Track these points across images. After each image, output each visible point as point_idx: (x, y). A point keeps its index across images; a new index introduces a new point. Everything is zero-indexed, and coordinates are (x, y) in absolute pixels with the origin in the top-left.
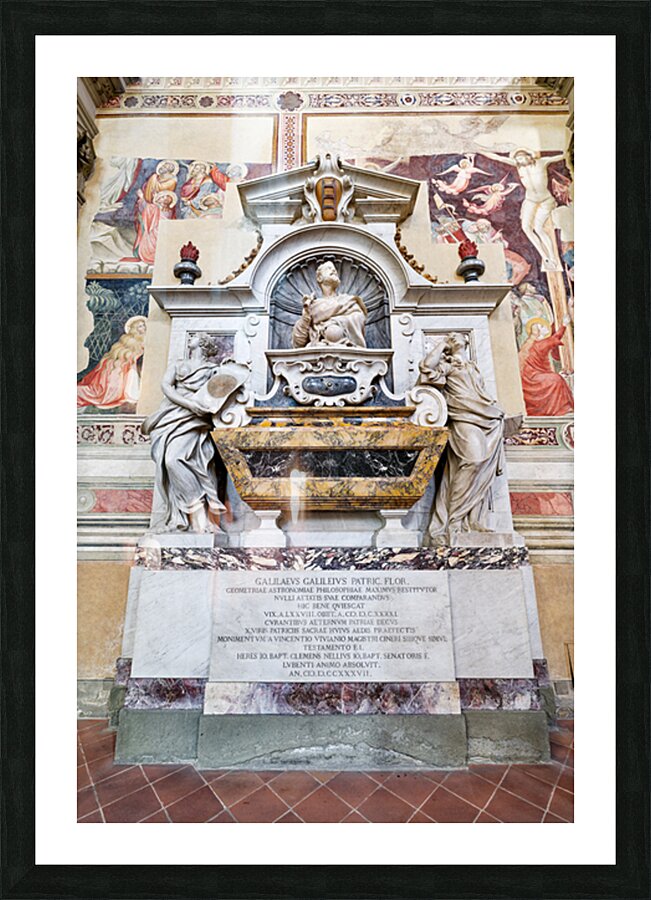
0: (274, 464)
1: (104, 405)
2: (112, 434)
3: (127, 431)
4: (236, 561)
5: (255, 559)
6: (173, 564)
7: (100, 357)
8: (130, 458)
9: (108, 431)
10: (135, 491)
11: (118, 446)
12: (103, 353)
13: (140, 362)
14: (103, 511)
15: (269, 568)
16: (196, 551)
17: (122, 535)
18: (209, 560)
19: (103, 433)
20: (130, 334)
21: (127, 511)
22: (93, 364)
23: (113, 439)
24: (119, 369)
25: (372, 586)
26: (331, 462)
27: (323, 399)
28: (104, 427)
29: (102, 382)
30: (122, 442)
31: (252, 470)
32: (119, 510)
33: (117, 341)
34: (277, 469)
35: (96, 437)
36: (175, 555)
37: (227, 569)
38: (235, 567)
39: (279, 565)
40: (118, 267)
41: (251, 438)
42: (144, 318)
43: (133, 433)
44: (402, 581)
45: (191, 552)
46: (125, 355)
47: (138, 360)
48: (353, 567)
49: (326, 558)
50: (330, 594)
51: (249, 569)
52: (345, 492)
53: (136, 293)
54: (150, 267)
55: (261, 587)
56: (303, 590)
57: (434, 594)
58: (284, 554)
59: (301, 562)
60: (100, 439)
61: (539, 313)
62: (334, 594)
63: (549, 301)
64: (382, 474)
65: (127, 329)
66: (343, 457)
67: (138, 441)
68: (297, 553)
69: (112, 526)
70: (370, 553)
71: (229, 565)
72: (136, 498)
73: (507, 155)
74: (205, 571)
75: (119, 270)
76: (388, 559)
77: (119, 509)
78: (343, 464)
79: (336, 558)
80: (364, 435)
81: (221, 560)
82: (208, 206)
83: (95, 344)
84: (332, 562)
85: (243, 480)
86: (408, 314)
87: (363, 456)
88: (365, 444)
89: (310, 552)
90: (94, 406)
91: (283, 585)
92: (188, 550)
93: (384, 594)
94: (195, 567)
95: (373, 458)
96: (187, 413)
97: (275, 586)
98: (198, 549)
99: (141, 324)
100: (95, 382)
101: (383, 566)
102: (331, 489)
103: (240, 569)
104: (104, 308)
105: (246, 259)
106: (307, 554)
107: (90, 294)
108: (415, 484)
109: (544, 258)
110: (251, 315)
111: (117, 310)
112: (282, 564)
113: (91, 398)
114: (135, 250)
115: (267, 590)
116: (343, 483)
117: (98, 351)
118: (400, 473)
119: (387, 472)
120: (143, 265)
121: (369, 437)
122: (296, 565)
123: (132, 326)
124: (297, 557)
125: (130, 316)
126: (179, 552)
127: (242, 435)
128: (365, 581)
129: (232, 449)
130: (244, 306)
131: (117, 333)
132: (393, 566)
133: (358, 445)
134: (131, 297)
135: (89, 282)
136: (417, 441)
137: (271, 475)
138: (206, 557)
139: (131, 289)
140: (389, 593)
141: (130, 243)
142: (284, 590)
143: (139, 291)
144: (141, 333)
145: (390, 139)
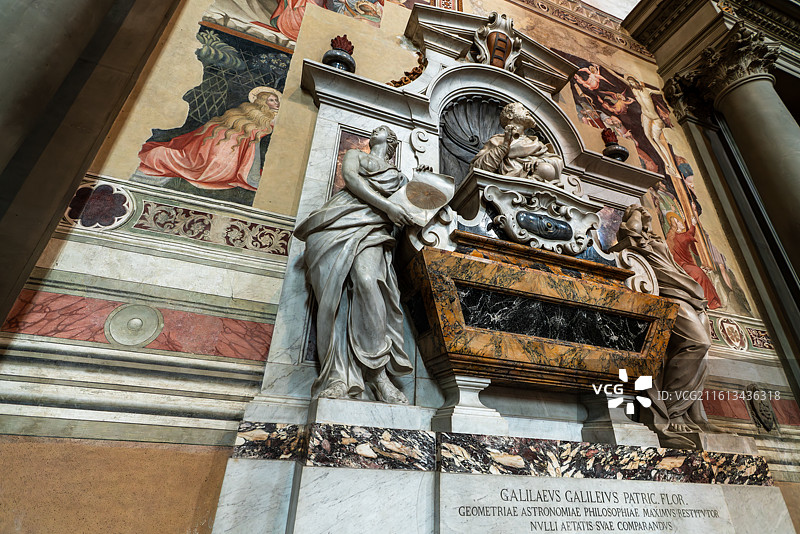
0: (495, 311)
1: (200, 182)
2: (208, 227)
3: (233, 227)
4: (467, 456)
5: (494, 453)
6: (357, 457)
7: (206, 120)
8: (233, 267)
9: (202, 220)
10: (236, 321)
11: (215, 246)
12: (212, 115)
13: (265, 142)
14: (173, 348)
15: (515, 471)
16: (396, 434)
17: (202, 395)
18: (417, 452)
19: (192, 222)
20: (255, 105)
21: (218, 353)
22: (193, 125)
23: (209, 235)
24: (233, 142)
25: (650, 507)
26: (560, 320)
27: (541, 242)
28: (196, 213)
29: (205, 151)
30: (223, 242)
31: (466, 314)
32: (202, 351)
33: (235, 107)
34: (496, 318)
35: (180, 226)
36: (361, 440)
37: (455, 469)
38: (466, 468)
39: (528, 469)
40: (249, 28)
41: (474, 270)
42: (278, 93)
43: (243, 232)
44: (679, 499)
45: (387, 435)
46: (244, 127)
47: (262, 138)
48: (619, 475)
49: (586, 458)
50: (602, 519)
51: (488, 471)
52: (576, 363)
53: (270, 63)
54: (291, 43)
55: (509, 505)
56: (565, 511)
57: (717, 520)
58: (532, 448)
59: (556, 463)
60: (185, 230)
61: (673, 208)
62: (607, 520)
63: (678, 201)
64: (613, 345)
65: (252, 97)
66: (573, 316)
67: (250, 245)
68: (550, 449)
69: (186, 377)
70: (634, 454)
71: (457, 463)
72: (237, 333)
73: (622, 76)
74: (412, 473)
75: (249, 31)
76: (655, 464)
77: (203, 348)
78: (572, 324)
79: (597, 460)
80: (600, 292)
81: (444, 453)
82: (366, 12)
83: (201, 101)
84: (594, 466)
85: (455, 326)
86: (576, 177)
87: (595, 318)
88: (600, 303)
89: (565, 447)
90: (184, 180)
91: (540, 504)
92: (382, 431)
93: (664, 519)
94: (394, 464)
95: (604, 322)
96: (378, 218)
97: (530, 504)
98: (398, 431)
99: (272, 97)
100: (192, 148)
101: (653, 473)
102: (562, 356)
103: (473, 469)
104: (220, 64)
105: (407, 74)
106: (562, 450)
107: (204, 42)
108: (648, 362)
109: (666, 164)
110: (418, 129)
111: (239, 72)
112: (532, 466)
113: (181, 168)
114: (274, 19)
115: (519, 512)
116: (574, 350)
117: (203, 111)
118: (630, 346)
119: (618, 342)
120: (282, 37)
121: (604, 296)
122: (550, 468)
123: (259, 96)
124: (549, 454)
125: (258, 85)
126: (368, 435)
127: (463, 262)
128: (640, 497)
129: (447, 279)
130: (414, 117)
131: (237, 99)
132: (662, 476)
133: (593, 303)
134: (262, 65)
135: (203, 29)
136: (650, 310)
137: (488, 325)
138: (411, 446)
139: (264, 56)
140: (670, 519)
141: (269, 11)
142: (541, 511)
143: (274, 61)
144: (271, 107)
145: (533, 28)
